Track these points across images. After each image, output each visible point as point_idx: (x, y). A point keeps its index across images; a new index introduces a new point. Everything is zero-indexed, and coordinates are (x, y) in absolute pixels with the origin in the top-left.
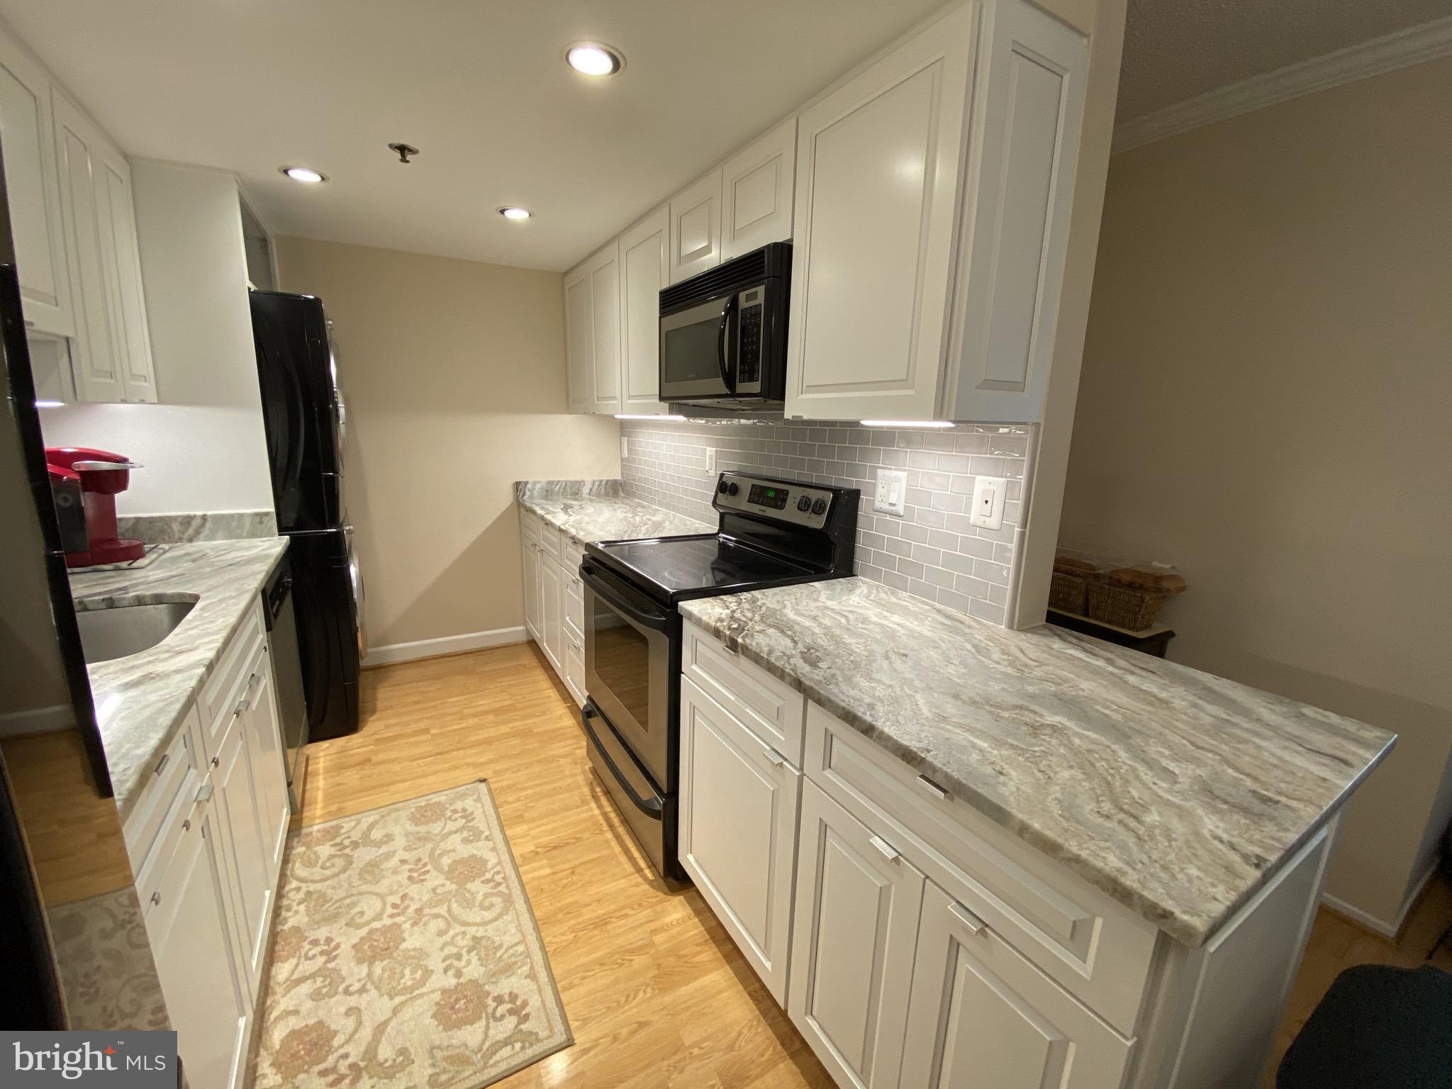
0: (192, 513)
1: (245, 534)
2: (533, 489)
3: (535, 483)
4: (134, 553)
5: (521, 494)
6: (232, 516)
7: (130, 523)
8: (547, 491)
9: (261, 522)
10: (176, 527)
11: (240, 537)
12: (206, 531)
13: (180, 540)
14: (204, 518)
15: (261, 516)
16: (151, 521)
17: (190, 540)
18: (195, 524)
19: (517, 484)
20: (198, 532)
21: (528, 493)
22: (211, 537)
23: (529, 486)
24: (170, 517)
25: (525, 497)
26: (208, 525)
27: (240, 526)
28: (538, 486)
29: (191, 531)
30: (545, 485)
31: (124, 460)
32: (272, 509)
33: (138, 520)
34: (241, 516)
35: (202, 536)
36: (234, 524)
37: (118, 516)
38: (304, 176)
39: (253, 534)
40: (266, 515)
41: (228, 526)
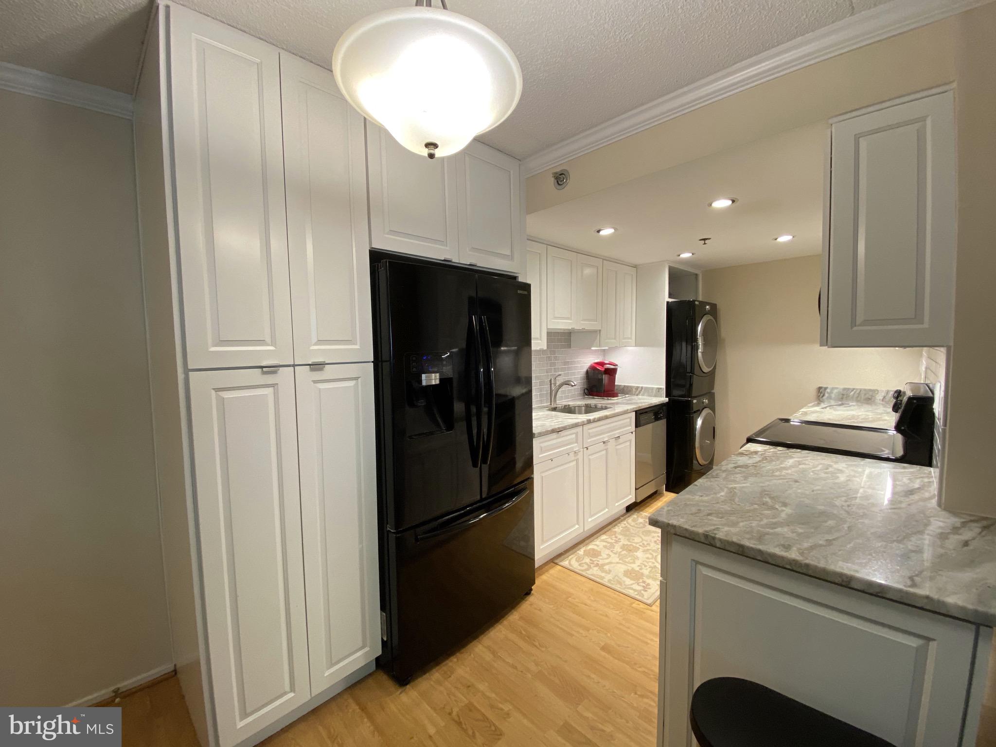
0: (639, 385)
1: (653, 396)
2: (831, 392)
3: (833, 389)
4: (614, 395)
5: (822, 395)
6: (650, 388)
7: (623, 387)
8: (843, 395)
9: (659, 391)
10: (634, 390)
11: (651, 396)
12: (642, 393)
13: (634, 395)
14: (642, 388)
15: (659, 389)
16: (628, 387)
17: (637, 395)
18: (639, 389)
19: (820, 388)
20: (640, 392)
21: (827, 395)
23: (828, 390)
24: (633, 386)
25: (824, 398)
26: (643, 390)
27: (652, 392)
28: (835, 391)
29: (638, 392)
30: (841, 391)
31: (617, 365)
32: (663, 386)
33: (625, 386)
34: (652, 388)
35: (640, 394)
36: (650, 391)
37: (616, 384)
38: (686, 255)
39: (655, 396)
40: (661, 388)
41: (648, 391)
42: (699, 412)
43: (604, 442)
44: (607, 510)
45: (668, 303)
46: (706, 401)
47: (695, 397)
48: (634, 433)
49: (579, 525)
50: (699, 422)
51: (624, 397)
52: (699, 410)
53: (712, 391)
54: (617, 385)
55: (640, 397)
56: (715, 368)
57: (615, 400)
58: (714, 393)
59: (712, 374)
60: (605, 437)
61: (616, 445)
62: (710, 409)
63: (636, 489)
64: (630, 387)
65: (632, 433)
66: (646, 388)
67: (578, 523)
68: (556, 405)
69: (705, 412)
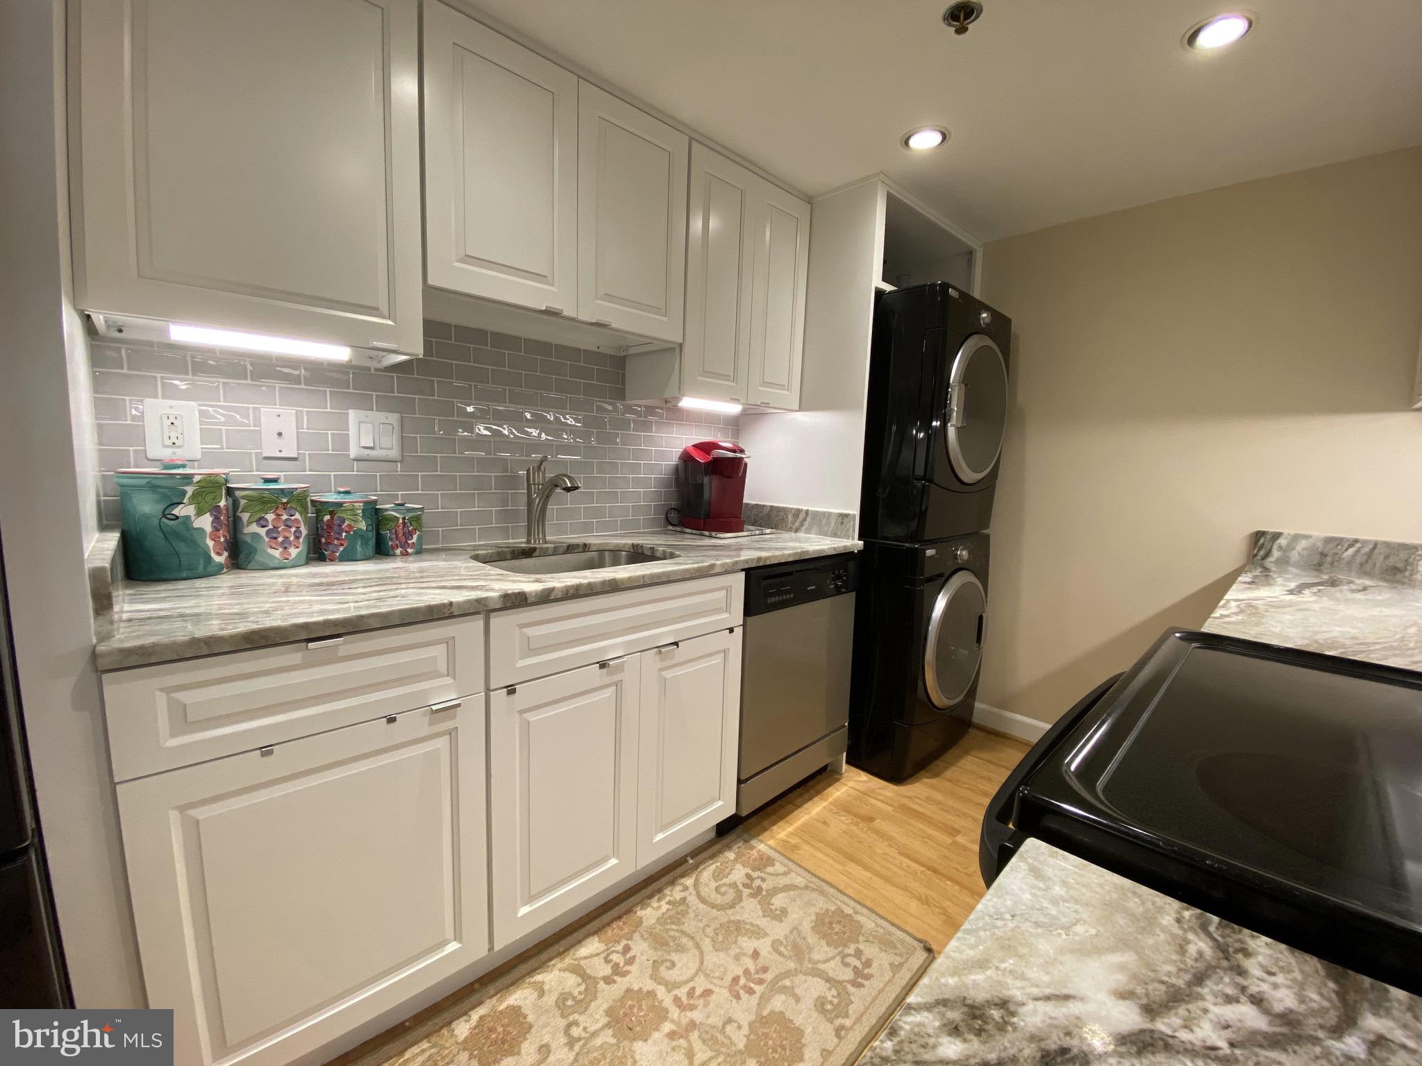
0: (800, 507)
1: (829, 533)
2: (1290, 547)
3: (1296, 538)
4: (729, 527)
5: (1262, 553)
6: (824, 513)
7: (767, 510)
8: (1323, 555)
9: (842, 523)
10: (790, 517)
11: (825, 535)
12: (806, 524)
13: (790, 530)
14: (809, 512)
15: (844, 516)
16: (779, 509)
17: (796, 531)
18: (802, 516)
19: (1259, 535)
20: (802, 525)
21: (1276, 553)
22: (808, 531)
23: (1282, 541)
24: (788, 508)
25: (1270, 559)
26: (809, 519)
27: (828, 523)
28: (1303, 544)
29: (797, 524)
30: (1320, 544)
32: (854, 510)
33: (772, 507)
34: (830, 514)
35: (803, 528)
36: (824, 521)
37: (745, 501)
39: (835, 535)
40: (847, 515)
41: (818, 521)
42: (940, 580)
43: (603, 665)
44: (613, 861)
45: (879, 294)
46: (964, 553)
47: (931, 543)
48: (739, 632)
49: (460, 941)
50: (941, 604)
51: (757, 532)
52: (941, 575)
53: (985, 531)
54: (747, 504)
55: (801, 535)
56: (994, 475)
57: (728, 538)
58: (988, 537)
59: (987, 487)
60: (612, 647)
61: (661, 670)
62: (975, 574)
63: (740, 782)
64: (783, 509)
65: (731, 630)
66: (816, 513)
67: (458, 937)
68: (546, 542)
69: (957, 581)
